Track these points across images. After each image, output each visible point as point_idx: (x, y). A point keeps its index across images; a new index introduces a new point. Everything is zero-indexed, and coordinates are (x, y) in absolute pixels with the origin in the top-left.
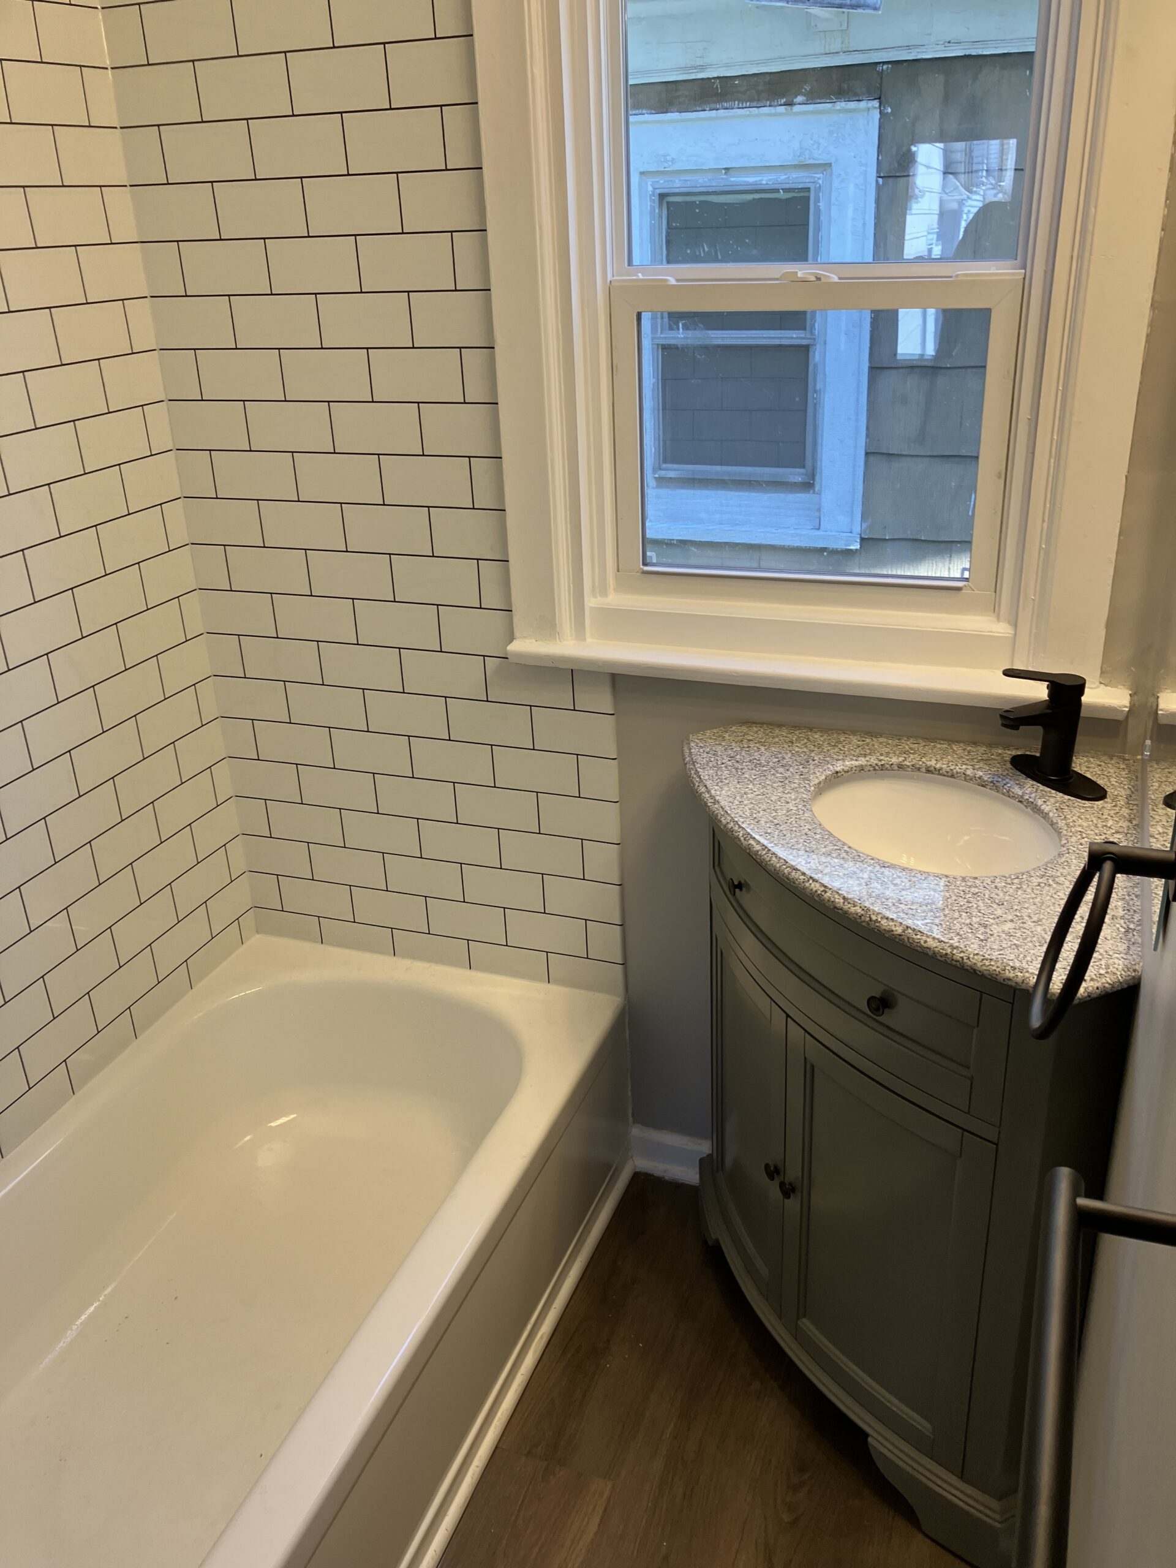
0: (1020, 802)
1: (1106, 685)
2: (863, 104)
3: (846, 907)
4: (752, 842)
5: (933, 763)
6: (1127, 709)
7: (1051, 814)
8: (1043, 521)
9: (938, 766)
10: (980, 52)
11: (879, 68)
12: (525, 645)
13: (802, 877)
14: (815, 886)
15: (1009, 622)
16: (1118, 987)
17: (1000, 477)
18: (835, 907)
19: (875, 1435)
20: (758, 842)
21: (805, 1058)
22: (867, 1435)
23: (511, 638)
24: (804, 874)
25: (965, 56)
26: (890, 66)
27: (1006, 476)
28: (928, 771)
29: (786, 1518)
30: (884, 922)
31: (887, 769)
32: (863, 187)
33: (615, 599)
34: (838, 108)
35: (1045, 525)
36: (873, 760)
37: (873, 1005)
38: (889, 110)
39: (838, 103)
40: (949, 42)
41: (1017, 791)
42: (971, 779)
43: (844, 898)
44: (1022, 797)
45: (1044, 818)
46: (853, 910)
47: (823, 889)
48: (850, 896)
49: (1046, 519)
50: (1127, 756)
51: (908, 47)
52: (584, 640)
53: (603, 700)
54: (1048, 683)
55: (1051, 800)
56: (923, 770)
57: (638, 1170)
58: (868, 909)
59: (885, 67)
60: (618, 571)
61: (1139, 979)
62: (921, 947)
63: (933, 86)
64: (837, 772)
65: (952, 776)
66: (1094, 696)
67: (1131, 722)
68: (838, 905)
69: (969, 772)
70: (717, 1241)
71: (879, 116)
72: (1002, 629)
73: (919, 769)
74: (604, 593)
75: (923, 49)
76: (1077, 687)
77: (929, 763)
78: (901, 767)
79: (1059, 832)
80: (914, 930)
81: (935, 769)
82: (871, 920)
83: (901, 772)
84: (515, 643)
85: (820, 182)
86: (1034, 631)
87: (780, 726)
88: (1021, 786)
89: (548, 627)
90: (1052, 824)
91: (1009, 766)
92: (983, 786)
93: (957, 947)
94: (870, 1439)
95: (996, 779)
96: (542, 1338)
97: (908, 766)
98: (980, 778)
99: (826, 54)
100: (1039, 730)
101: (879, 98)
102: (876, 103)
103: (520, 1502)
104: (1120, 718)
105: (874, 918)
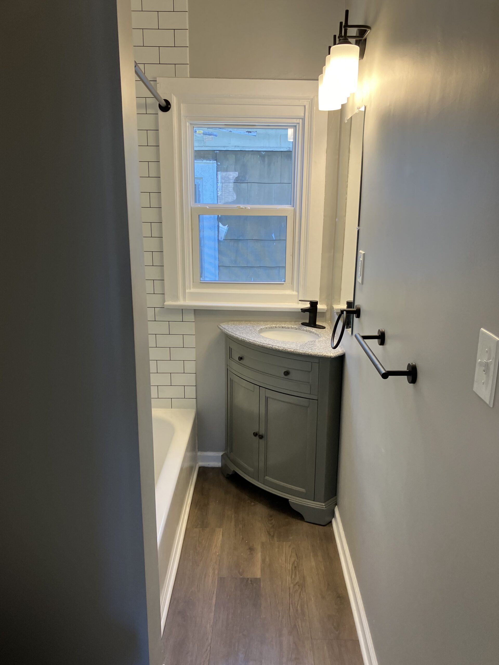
0: (306, 331)
1: (320, 304)
2: (211, 162)
3: (279, 348)
4: (250, 340)
5: (283, 325)
6: (326, 309)
7: (315, 332)
8: (303, 265)
9: (285, 326)
10: (245, 150)
11: (216, 152)
12: (169, 303)
13: (266, 345)
14: (270, 346)
15: (296, 291)
16: (341, 355)
17: (291, 256)
18: (276, 349)
19: (290, 499)
20: (252, 340)
21: (266, 396)
22: (288, 500)
23: (164, 302)
24: (266, 344)
25: (241, 150)
26: (219, 151)
27: (293, 256)
28: (282, 328)
29: (271, 526)
30: (289, 349)
31: (272, 328)
32: (213, 185)
33: (192, 290)
34: (204, 162)
35: (304, 266)
36: (269, 326)
37: (285, 374)
38: (219, 164)
39: (204, 161)
40: (236, 146)
41: (305, 329)
42: (293, 328)
43: (278, 347)
44: (307, 330)
45: (313, 333)
46: (281, 348)
47: (272, 346)
48: (279, 346)
49: (304, 264)
50: (327, 322)
51: (224, 147)
52: (186, 301)
53: (191, 317)
54: (309, 302)
55: (313, 330)
56: (281, 327)
57: (200, 466)
58: (284, 348)
59: (217, 152)
60: (193, 282)
61: (345, 353)
62: (298, 352)
63: (232, 158)
64: (261, 329)
65: (289, 328)
66: (319, 306)
67: (327, 313)
68: (277, 348)
69: (293, 326)
70: (234, 471)
71: (216, 165)
72: (295, 293)
73: (280, 327)
74: (190, 289)
75: (228, 147)
76: (316, 303)
77: (282, 326)
78: (276, 327)
79: (318, 335)
80: (296, 350)
81: (284, 327)
82: (286, 350)
83: (276, 329)
84: (165, 302)
85: (199, 183)
86: (303, 292)
87: (242, 321)
88: (306, 328)
89: (176, 297)
90: (316, 334)
91: (301, 325)
92: (296, 329)
93: (307, 351)
94: (289, 500)
95: (299, 327)
96: (189, 504)
97: (277, 327)
98: (295, 327)
99: (199, 146)
100: (308, 313)
101: (216, 160)
102: (215, 162)
103: (198, 537)
104: (325, 311)
105: (286, 349)
